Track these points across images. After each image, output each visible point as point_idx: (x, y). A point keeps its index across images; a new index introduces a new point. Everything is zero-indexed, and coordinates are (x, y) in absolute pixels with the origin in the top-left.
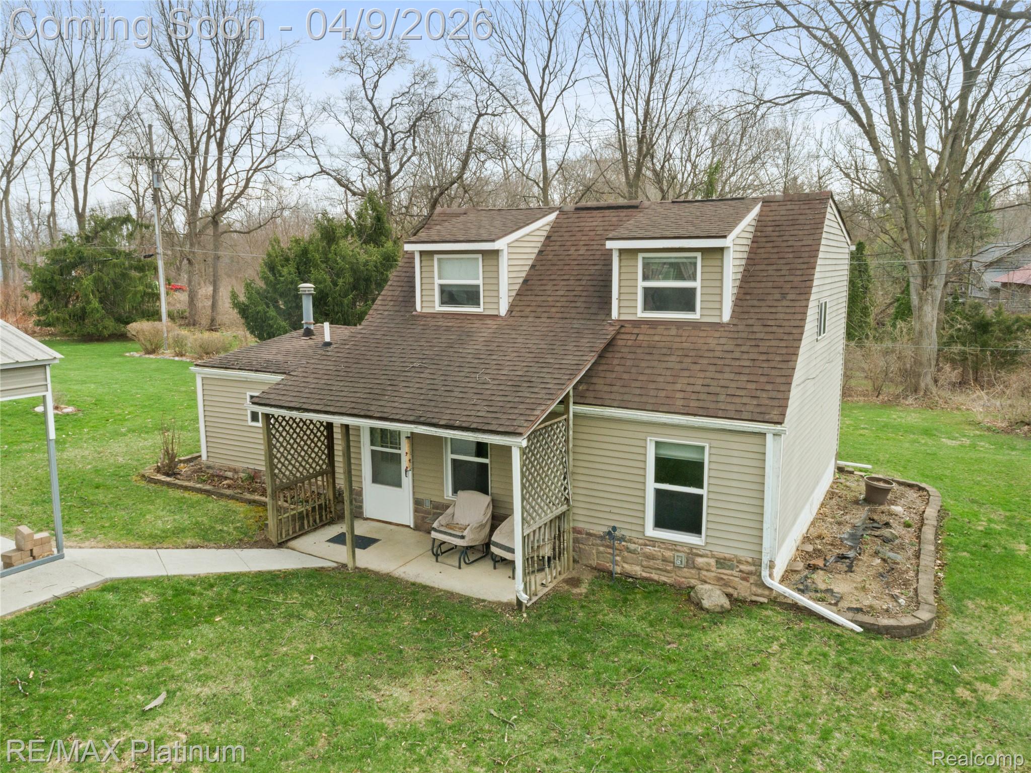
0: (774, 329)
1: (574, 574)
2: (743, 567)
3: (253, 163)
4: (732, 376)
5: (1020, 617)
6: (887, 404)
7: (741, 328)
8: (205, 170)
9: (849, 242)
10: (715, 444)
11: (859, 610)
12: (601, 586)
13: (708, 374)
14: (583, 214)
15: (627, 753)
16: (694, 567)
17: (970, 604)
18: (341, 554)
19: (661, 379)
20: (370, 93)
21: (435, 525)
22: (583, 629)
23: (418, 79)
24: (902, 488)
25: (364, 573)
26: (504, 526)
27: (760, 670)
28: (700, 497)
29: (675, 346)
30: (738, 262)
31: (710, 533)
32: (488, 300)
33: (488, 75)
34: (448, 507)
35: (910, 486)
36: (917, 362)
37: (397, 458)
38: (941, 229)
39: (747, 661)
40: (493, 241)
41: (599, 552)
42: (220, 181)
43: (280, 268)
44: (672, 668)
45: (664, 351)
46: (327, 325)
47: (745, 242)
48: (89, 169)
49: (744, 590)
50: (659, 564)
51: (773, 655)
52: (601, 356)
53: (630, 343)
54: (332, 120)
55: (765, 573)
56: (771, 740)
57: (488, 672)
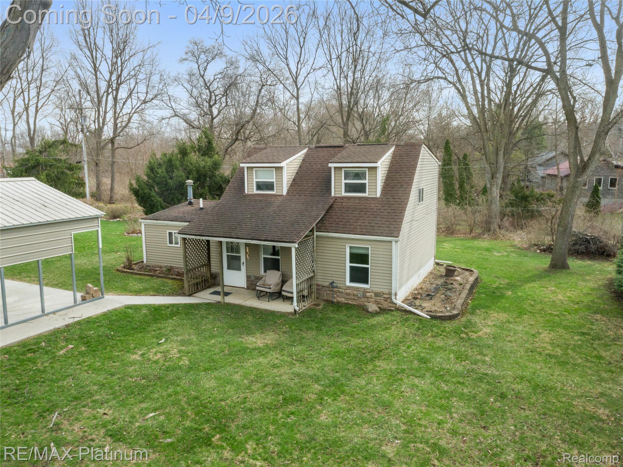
0: (397, 200)
1: (317, 303)
2: (385, 296)
3: (133, 109)
4: (380, 219)
5: (496, 315)
6: (474, 238)
7: (384, 199)
8: (106, 112)
9: (438, 161)
10: (373, 246)
11: (430, 311)
12: (328, 306)
13: (370, 219)
14: (319, 149)
15: (337, 352)
16: (366, 297)
17: (478, 311)
18: (218, 298)
19: (351, 221)
20: (202, 73)
21: (258, 284)
22: (321, 319)
23: (229, 65)
24: (464, 271)
25: (229, 304)
26: (287, 284)
27: (388, 329)
28: (368, 268)
29: (358, 207)
30: (383, 172)
31: (372, 283)
32: (278, 188)
33: (267, 64)
34: (262, 278)
35: (467, 270)
36: (490, 217)
37: (239, 258)
38: (500, 149)
39: (384, 327)
40: (280, 163)
41: (327, 294)
42: (116, 119)
43: (156, 169)
44: (354, 330)
45: (353, 209)
46: (201, 200)
47: (387, 163)
48: (37, 111)
49: (385, 305)
50: (352, 297)
51: (394, 325)
52: (327, 212)
53: (339, 206)
54: (180, 87)
55: (393, 297)
56: (389, 349)
57: (285, 332)
